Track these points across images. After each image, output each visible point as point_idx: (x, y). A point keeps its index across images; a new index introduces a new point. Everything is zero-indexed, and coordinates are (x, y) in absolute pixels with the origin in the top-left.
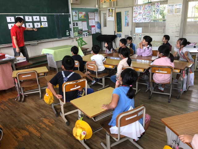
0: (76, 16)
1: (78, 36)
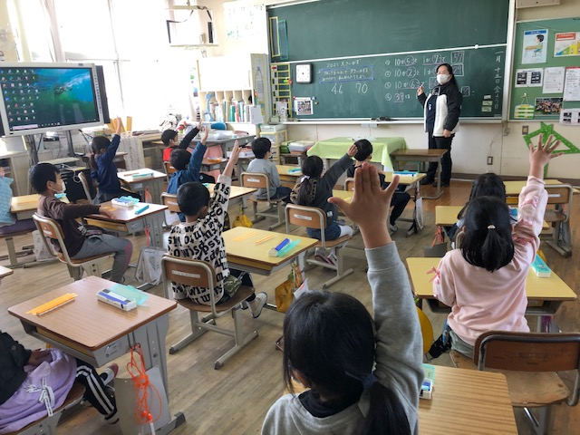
0: (538, 50)
1: (534, 118)
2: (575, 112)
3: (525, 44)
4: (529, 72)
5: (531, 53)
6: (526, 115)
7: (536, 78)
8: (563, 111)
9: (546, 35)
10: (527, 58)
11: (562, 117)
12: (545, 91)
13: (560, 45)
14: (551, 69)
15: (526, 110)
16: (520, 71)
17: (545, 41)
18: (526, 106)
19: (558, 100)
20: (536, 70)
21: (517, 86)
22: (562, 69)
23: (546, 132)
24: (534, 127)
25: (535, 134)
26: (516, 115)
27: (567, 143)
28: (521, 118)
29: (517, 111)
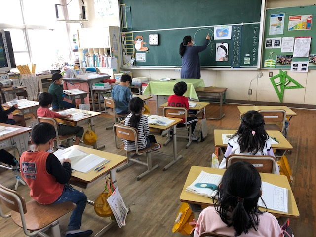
2: (300, 64)
3: (271, 23)
4: (273, 39)
7: (278, 43)
8: (293, 63)
10: (272, 31)
11: (292, 67)
13: (292, 23)
14: (286, 38)
16: (268, 39)
19: (290, 56)
20: (279, 38)
21: (266, 48)
22: (293, 38)
23: (283, 76)
24: (276, 72)
25: (277, 76)
27: (295, 82)
29: (265, 63)
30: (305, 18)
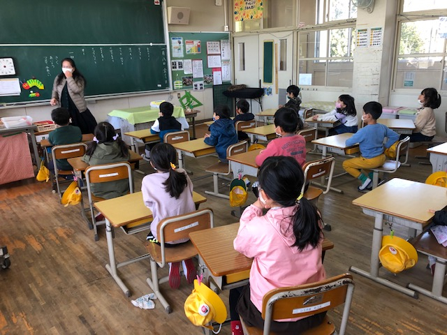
0: (179, 49)
1: (183, 88)
2: (198, 83)
3: (173, 45)
4: (177, 61)
5: (176, 50)
6: (180, 87)
7: (181, 65)
8: (194, 84)
9: (181, 41)
11: (194, 87)
12: (185, 73)
13: (188, 47)
14: (186, 61)
15: (179, 84)
16: (173, 61)
17: (182, 44)
18: (178, 82)
19: (190, 77)
20: (181, 61)
21: (173, 70)
22: (190, 60)
23: (188, 96)
24: (183, 94)
25: (184, 98)
26: (175, 87)
27: (197, 101)
28: (178, 89)
29: (175, 85)
30: (196, 43)
